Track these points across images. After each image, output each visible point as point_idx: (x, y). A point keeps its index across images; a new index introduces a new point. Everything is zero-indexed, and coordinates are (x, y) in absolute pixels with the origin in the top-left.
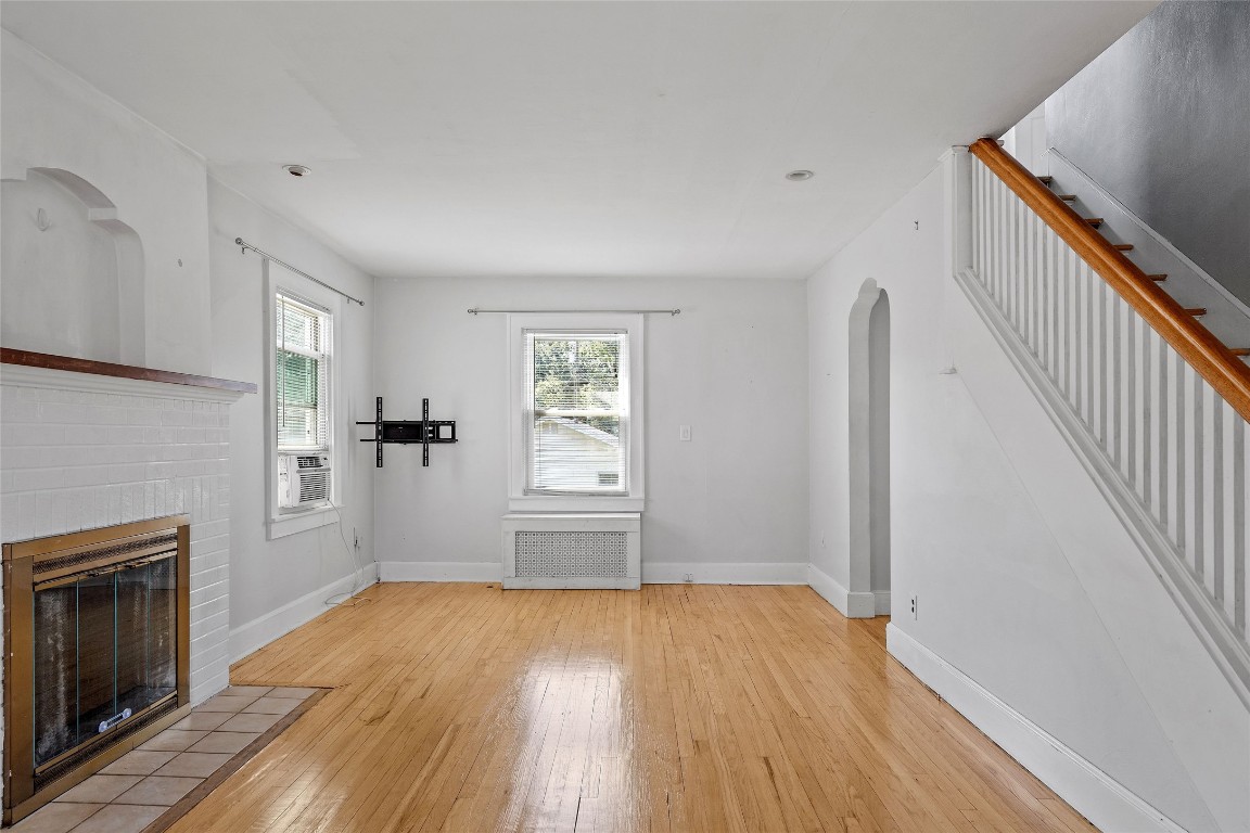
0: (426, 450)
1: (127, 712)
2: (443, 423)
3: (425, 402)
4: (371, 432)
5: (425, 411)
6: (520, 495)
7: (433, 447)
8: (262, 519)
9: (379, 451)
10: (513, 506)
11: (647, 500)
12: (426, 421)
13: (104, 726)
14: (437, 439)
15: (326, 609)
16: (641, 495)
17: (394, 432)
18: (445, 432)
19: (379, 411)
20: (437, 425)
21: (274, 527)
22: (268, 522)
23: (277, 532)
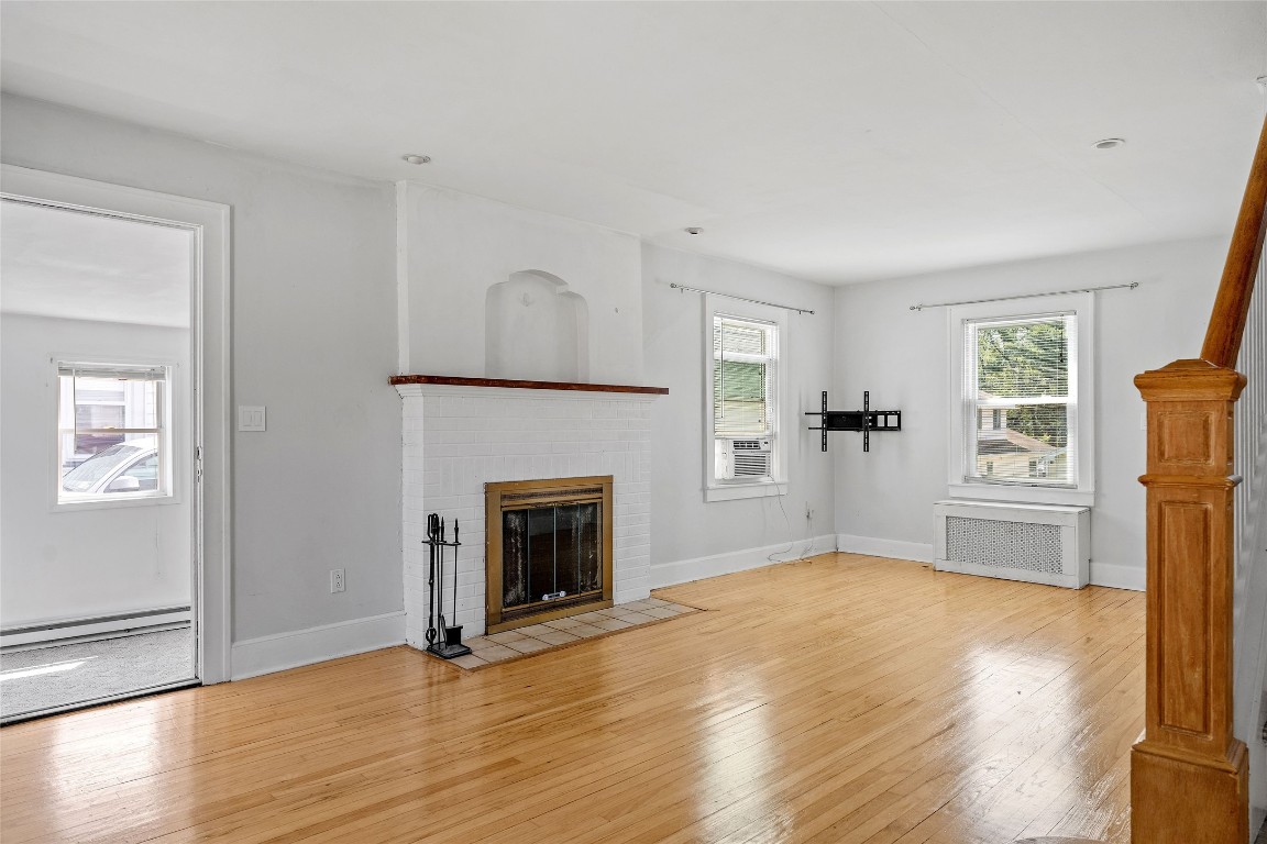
0: (867, 438)
1: (562, 594)
2: (891, 413)
3: (866, 394)
4: (818, 421)
5: (866, 403)
6: (959, 482)
7: (872, 435)
8: (700, 486)
9: (824, 437)
10: (953, 493)
11: (1097, 493)
12: (867, 412)
13: (546, 597)
14: (875, 428)
15: (769, 563)
16: (1091, 489)
17: (836, 421)
18: (892, 421)
19: (824, 403)
20: (875, 415)
21: (709, 493)
22: (704, 489)
23: (711, 496)
